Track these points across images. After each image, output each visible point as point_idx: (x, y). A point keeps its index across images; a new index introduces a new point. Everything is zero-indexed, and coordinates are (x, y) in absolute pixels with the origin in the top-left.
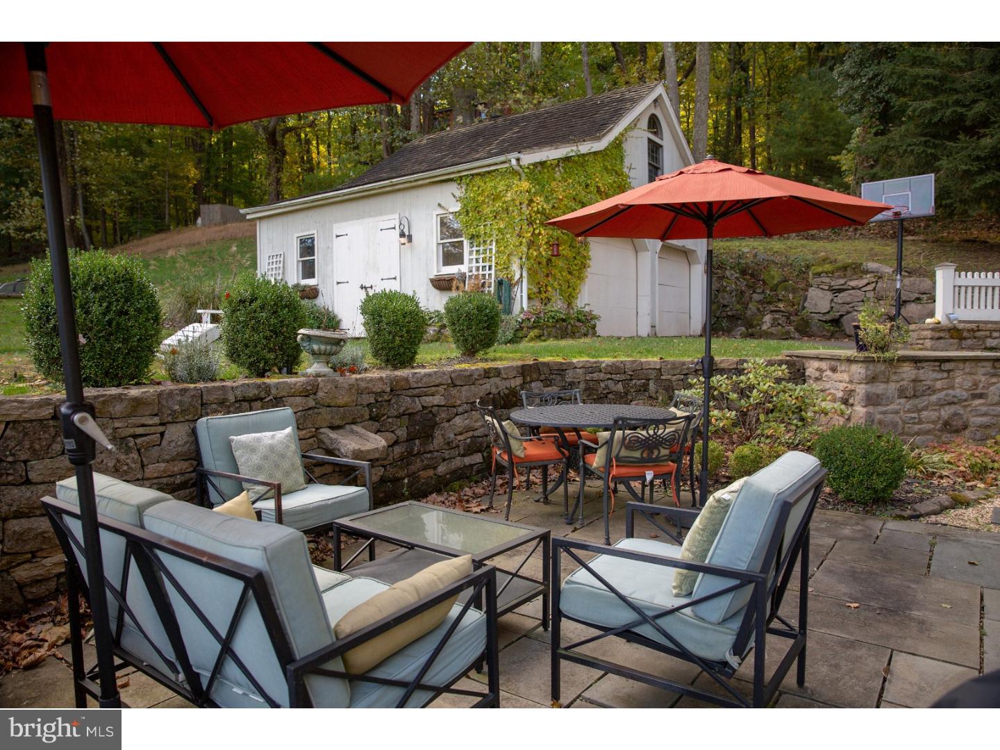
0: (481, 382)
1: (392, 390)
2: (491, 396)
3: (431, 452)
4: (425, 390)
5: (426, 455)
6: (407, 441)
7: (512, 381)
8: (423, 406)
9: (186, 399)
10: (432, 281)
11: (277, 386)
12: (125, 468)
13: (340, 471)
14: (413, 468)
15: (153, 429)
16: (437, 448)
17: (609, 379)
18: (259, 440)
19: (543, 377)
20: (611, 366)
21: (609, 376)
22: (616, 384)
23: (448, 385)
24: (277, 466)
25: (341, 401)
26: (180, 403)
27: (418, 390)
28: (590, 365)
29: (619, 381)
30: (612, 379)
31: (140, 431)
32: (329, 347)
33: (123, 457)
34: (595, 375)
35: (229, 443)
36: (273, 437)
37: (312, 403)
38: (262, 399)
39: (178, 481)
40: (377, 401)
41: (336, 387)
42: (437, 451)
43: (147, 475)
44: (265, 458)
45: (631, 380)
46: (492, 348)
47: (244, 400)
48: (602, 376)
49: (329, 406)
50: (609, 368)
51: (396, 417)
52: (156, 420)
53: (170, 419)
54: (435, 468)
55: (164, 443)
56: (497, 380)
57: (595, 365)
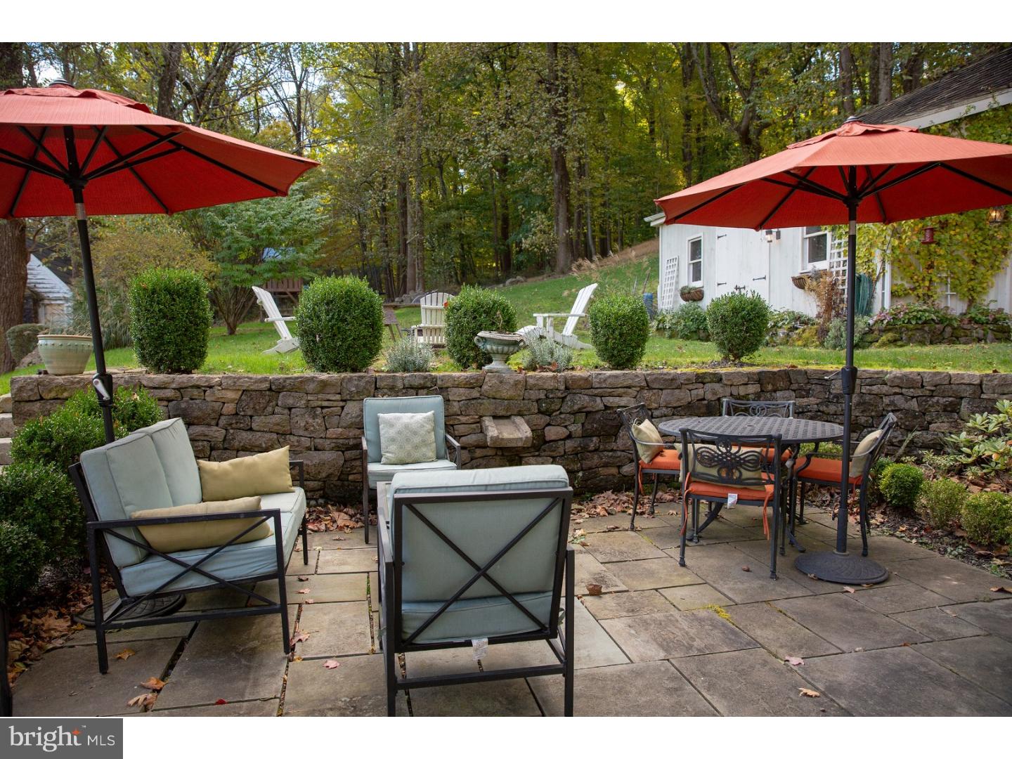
0: (690, 387)
1: (567, 388)
2: (706, 402)
3: (612, 450)
4: (609, 390)
5: (606, 453)
6: (583, 437)
7: (741, 388)
8: (605, 406)
9: (362, 383)
10: (794, 279)
11: (442, 378)
12: (312, 428)
13: (503, 455)
14: (587, 463)
15: (335, 404)
16: (621, 448)
17: (896, 394)
18: (398, 419)
19: (795, 386)
20: (900, 378)
21: (897, 390)
22: (907, 401)
23: (642, 388)
24: (408, 440)
25: (505, 394)
26: (357, 386)
27: (599, 390)
28: (868, 376)
29: (913, 397)
30: (902, 394)
31: (325, 404)
32: (500, 348)
33: (311, 421)
34: (874, 387)
35: (378, 418)
36: (412, 417)
37: (475, 394)
38: (428, 388)
39: (351, 443)
40: (547, 397)
41: (501, 382)
42: (623, 451)
43: (328, 436)
44: (399, 433)
45: (932, 396)
46: (756, 353)
47: (412, 387)
48: (885, 389)
49: (494, 398)
50: (898, 381)
51: (569, 413)
52: (338, 397)
53: (348, 397)
54: (619, 467)
55: (343, 414)
56: (717, 386)
57: (876, 376)
